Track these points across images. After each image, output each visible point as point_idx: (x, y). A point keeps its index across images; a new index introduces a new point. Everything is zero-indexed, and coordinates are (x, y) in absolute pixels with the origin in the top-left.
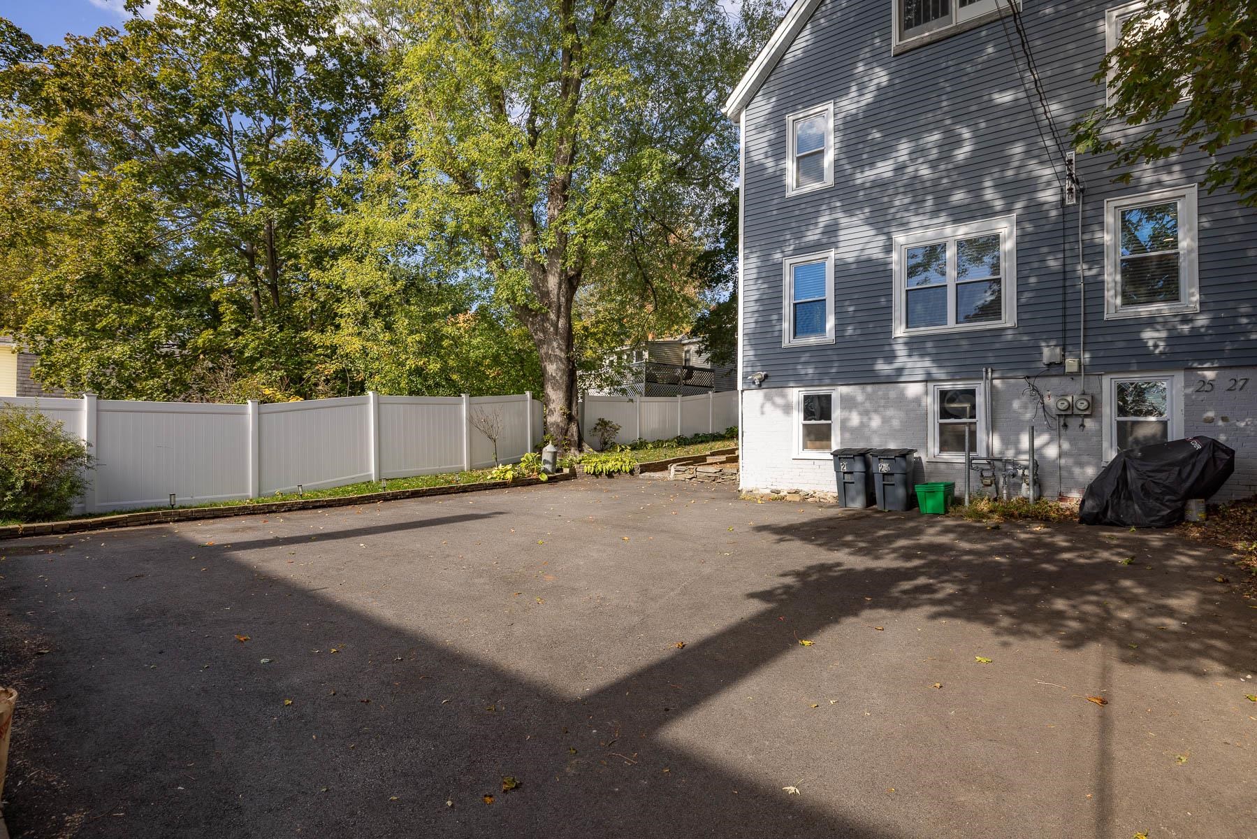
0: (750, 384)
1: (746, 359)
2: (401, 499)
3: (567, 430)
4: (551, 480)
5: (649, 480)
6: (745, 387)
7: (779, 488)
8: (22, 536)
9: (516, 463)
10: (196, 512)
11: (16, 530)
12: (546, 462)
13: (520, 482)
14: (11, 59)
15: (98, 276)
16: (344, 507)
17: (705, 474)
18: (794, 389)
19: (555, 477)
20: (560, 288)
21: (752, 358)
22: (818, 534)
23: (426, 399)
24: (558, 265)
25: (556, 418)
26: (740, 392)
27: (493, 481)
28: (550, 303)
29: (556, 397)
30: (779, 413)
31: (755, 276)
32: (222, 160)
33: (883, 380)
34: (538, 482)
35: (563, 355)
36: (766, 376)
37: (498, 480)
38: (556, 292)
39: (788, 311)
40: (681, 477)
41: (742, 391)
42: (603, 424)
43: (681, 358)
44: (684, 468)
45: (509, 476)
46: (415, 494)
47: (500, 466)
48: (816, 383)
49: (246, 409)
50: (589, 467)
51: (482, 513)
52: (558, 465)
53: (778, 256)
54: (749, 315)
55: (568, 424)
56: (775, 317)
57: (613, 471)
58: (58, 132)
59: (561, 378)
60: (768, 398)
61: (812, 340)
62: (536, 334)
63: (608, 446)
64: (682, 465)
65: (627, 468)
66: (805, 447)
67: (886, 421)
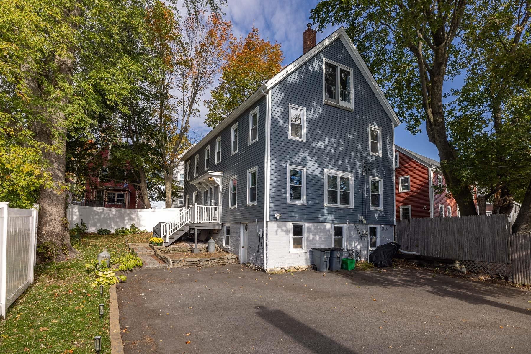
18: (289, 222)
29: (56, 210)
30: (283, 234)
33: (320, 221)
39: (289, 188)
40: (177, 265)
41: (268, 222)
44: (178, 260)
48: (299, 221)
50: (122, 266)
56: (284, 190)
60: (279, 226)
61: (298, 203)
66: (294, 247)
67: (320, 238)
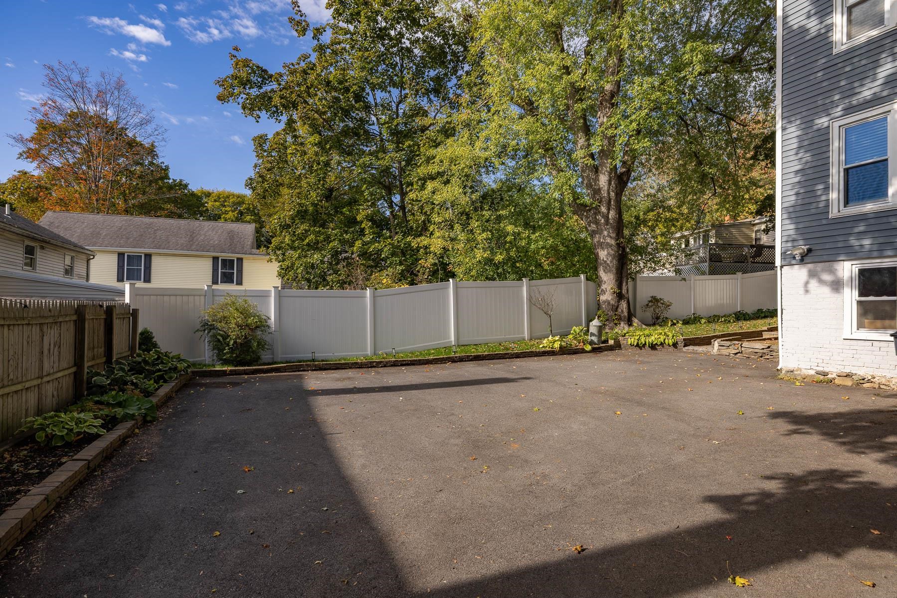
0: (789, 259)
1: (785, 233)
2: (465, 361)
3: (617, 307)
4: (594, 350)
5: (694, 353)
6: (783, 263)
7: (826, 370)
8: (229, 375)
9: (564, 335)
10: (326, 364)
11: (225, 372)
12: (592, 334)
13: (565, 351)
14: (259, 86)
15: (306, 211)
16: (422, 366)
17: (751, 350)
18: (845, 262)
19: (600, 348)
20: (610, 184)
21: (792, 232)
22: (848, 431)
23: (497, 283)
24: (608, 165)
25: (607, 297)
26: (779, 268)
27: (543, 349)
28: (601, 198)
29: (608, 279)
30: (826, 290)
31: (795, 146)
32: (370, 125)
34: (583, 351)
35: (613, 242)
36: (809, 251)
37: (547, 349)
38: (606, 188)
39: (836, 177)
40: (725, 351)
41: (782, 267)
42: (655, 300)
43: (751, 238)
44: (728, 343)
45: (557, 345)
46: (477, 358)
47: (550, 338)
48: (875, 254)
49: (365, 293)
50: (632, 340)
51: (514, 377)
52: (603, 338)
53: (823, 121)
54: (789, 187)
55: (619, 302)
56: (821, 187)
57: (656, 344)
58: (282, 126)
59: (611, 262)
60: (812, 274)
61: (869, 207)
62: (590, 226)
63: (660, 320)
64: (727, 340)
65: (670, 341)
66: (860, 326)
